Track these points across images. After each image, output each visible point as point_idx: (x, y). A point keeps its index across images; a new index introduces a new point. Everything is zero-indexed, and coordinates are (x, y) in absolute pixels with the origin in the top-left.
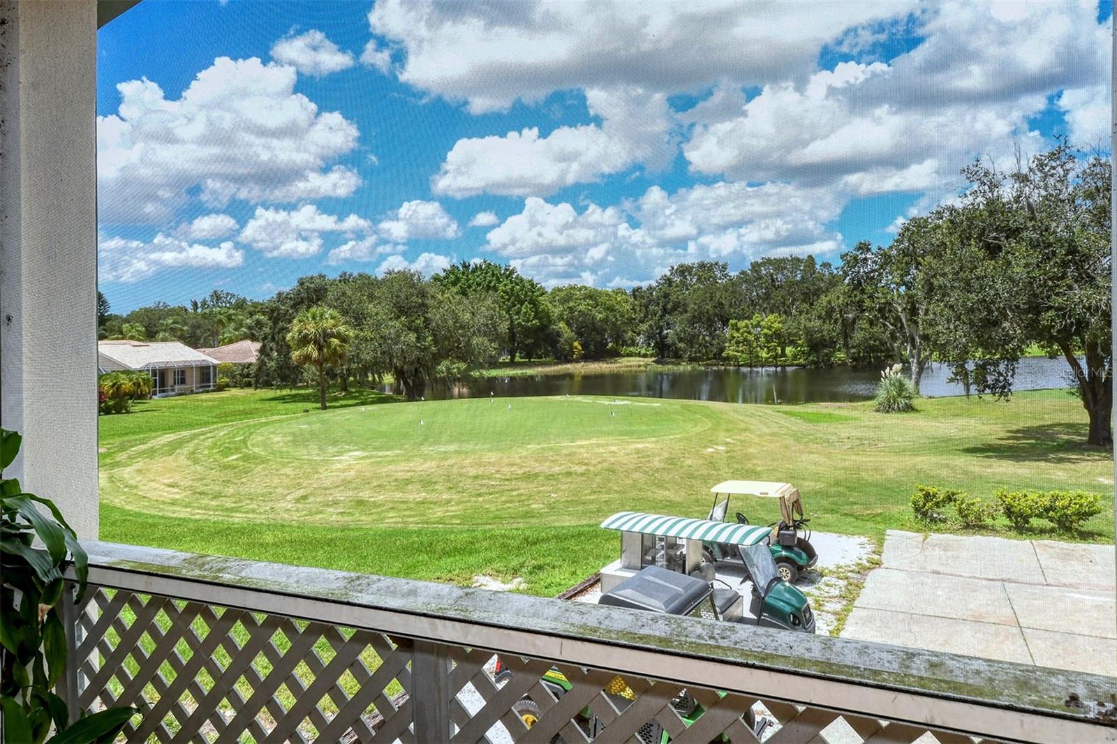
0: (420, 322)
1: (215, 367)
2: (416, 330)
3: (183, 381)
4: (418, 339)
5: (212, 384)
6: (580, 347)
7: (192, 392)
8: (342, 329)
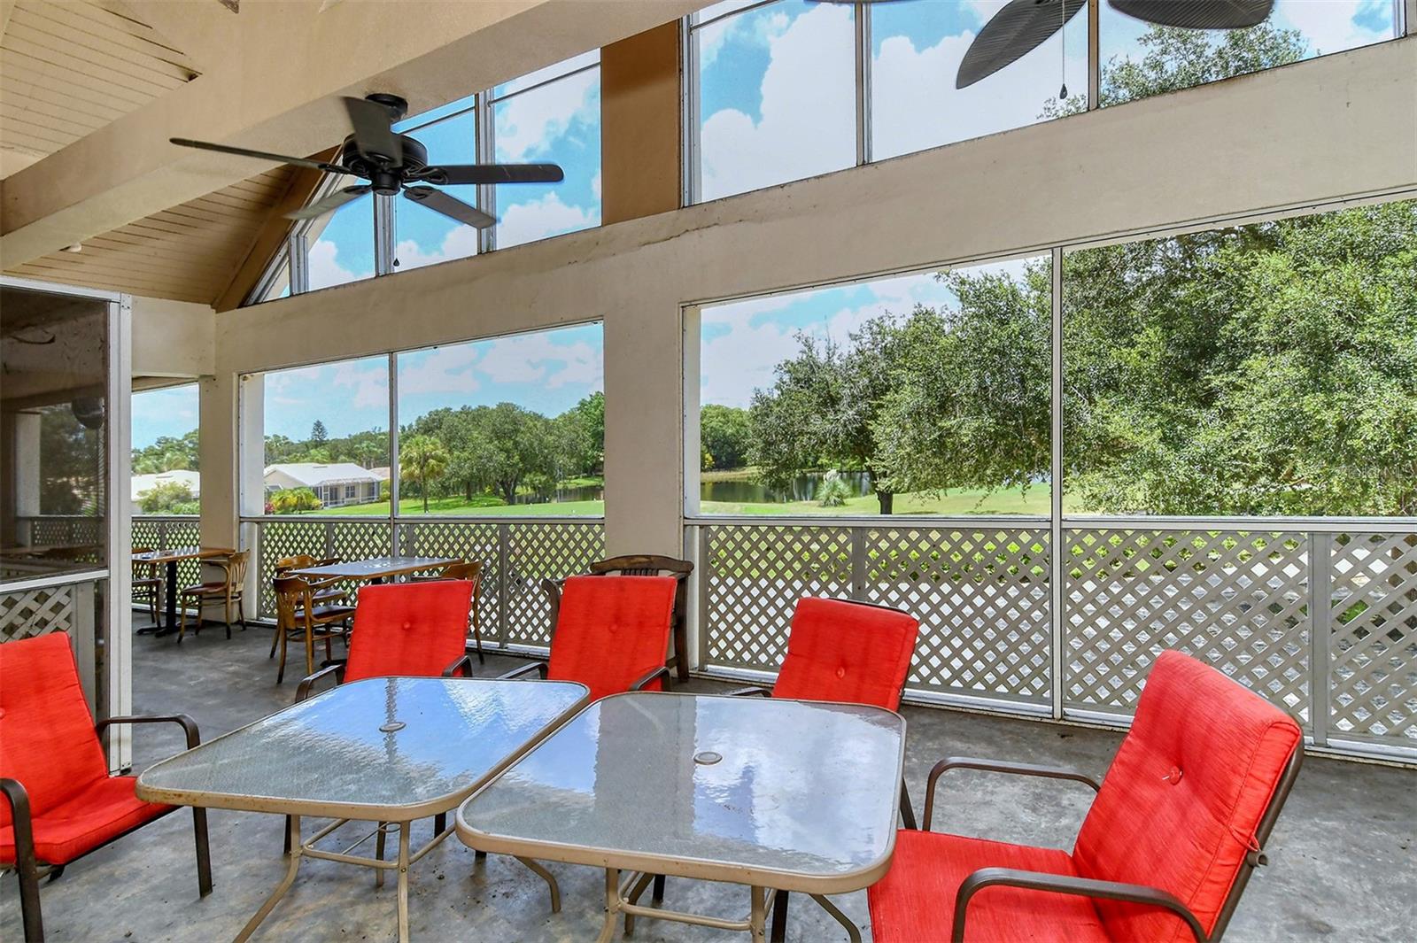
0: (510, 444)
1: (379, 483)
2: (507, 451)
3: (353, 495)
4: (508, 458)
5: (376, 496)
6: (711, 459)
7: (358, 504)
8: (439, 452)
